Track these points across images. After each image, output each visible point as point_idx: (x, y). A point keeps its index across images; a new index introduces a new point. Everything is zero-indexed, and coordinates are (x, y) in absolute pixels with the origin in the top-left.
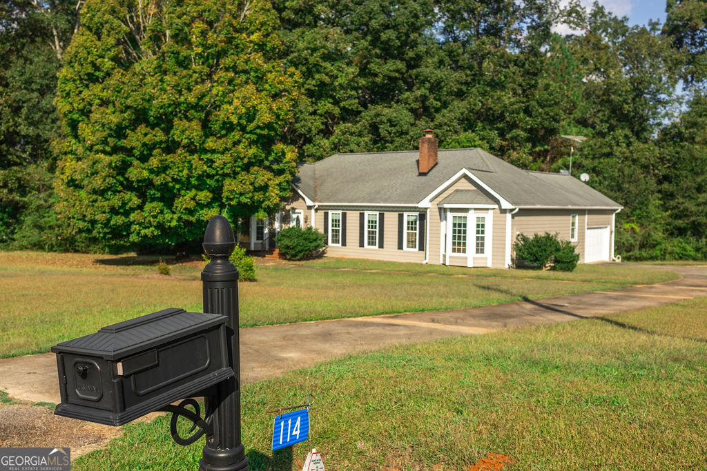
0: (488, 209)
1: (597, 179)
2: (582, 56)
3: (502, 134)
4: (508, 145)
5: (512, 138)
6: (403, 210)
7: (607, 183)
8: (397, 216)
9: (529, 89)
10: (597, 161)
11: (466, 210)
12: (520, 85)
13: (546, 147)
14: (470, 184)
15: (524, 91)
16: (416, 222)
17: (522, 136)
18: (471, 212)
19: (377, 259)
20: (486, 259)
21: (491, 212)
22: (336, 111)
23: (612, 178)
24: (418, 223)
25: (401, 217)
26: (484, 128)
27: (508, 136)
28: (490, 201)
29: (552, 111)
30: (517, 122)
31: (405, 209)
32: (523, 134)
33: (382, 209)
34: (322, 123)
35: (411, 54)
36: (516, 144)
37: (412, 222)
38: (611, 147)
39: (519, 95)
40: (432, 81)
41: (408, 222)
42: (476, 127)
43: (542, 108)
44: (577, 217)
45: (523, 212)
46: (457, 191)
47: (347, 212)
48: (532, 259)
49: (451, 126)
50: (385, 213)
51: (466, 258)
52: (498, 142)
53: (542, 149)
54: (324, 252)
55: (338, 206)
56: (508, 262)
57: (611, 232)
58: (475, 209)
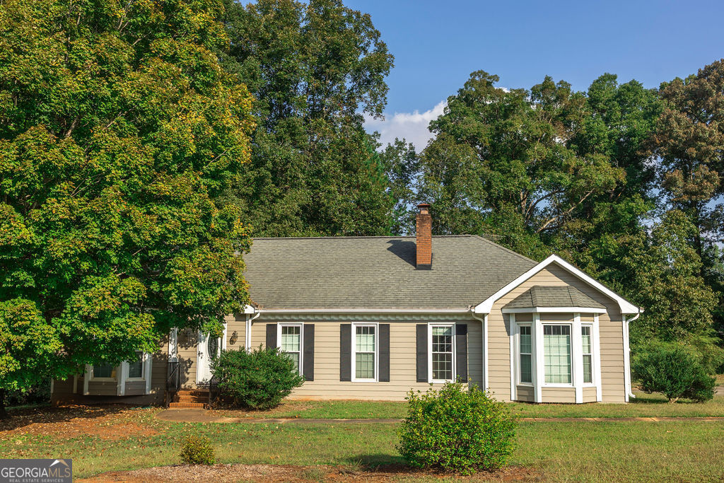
6: (426, 319)
8: (415, 329)
11: (571, 316)
16: (449, 340)
18: (578, 319)
19: (366, 399)
20: (595, 390)
21: (596, 319)
24: (454, 338)
25: (422, 332)
28: (597, 301)
31: (431, 318)
33: (384, 319)
37: (442, 338)
41: (436, 338)
47: (316, 324)
50: (391, 324)
55: (297, 314)
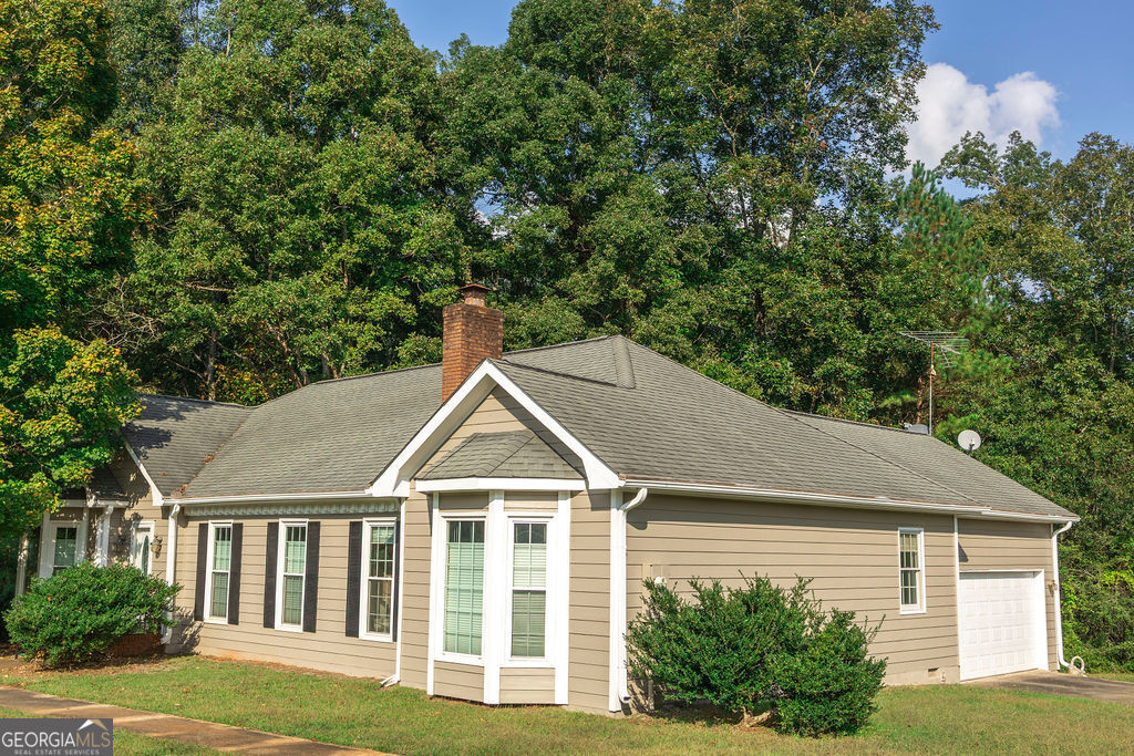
0: (553, 495)
1: (1027, 466)
2: (991, 229)
3: (804, 369)
4: (818, 393)
5: (827, 377)
6: (361, 510)
7: (1053, 476)
8: (346, 531)
9: (860, 270)
10: (1026, 426)
11: (481, 498)
12: (838, 262)
13: (907, 397)
14: (509, 415)
15: (848, 275)
17: (849, 372)
18: (497, 505)
19: (300, 663)
20: (549, 673)
21: (564, 505)
22: (409, 313)
23: (1065, 465)
24: (394, 550)
25: (356, 531)
26: (761, 355)
27: (818, 372)
28: (559, 465)
29: (912, 316)
30: (835, 340)
31: (365, 508)
32: (851, 368)
33: (315, 511)
34: (378, 339)
35: (579, 190)
36: (836, 390)
37: (382, 547)
38: (1056, 395)
39: (837, 283)
40: (618, 241)
41: (374, 547)
42: (744, 354)
43: (893, 311)
44: (921, 537)
45: (665, 505)
46: (475, 437)
47: (244, 521)
48: (686, 681)
49: (671, 342)
50: (323, 522)
51: (479, 672)
52: (797, 386)
53: (899, 401)
54: (194, 641)
55: (226, 506)
56: (619, 686)
57: (1050, 588)
58: (510, 495)
